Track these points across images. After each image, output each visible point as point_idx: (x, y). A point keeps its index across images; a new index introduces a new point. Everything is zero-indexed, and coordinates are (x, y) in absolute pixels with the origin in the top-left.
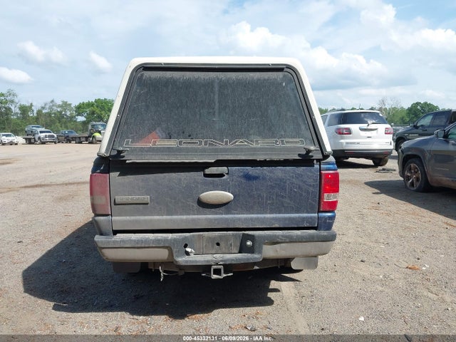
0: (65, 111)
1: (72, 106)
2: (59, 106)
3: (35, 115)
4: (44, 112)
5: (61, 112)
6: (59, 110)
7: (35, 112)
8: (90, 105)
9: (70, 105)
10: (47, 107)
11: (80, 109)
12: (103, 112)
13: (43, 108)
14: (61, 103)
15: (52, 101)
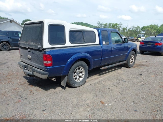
0: (137, 30)
1: (140, 28)
2: (136, 28)
3: (127, 31)
4: (130, 30)
5: (136, 30)
6: (135, 29)
7: (127, 30)
8: (148, 27)
9: (140, 27)
10: (132, 28)
11: (143, 29)
12: (152, 30)
13: (130, 29)
14: (136, 27)
15: (134, 26)
